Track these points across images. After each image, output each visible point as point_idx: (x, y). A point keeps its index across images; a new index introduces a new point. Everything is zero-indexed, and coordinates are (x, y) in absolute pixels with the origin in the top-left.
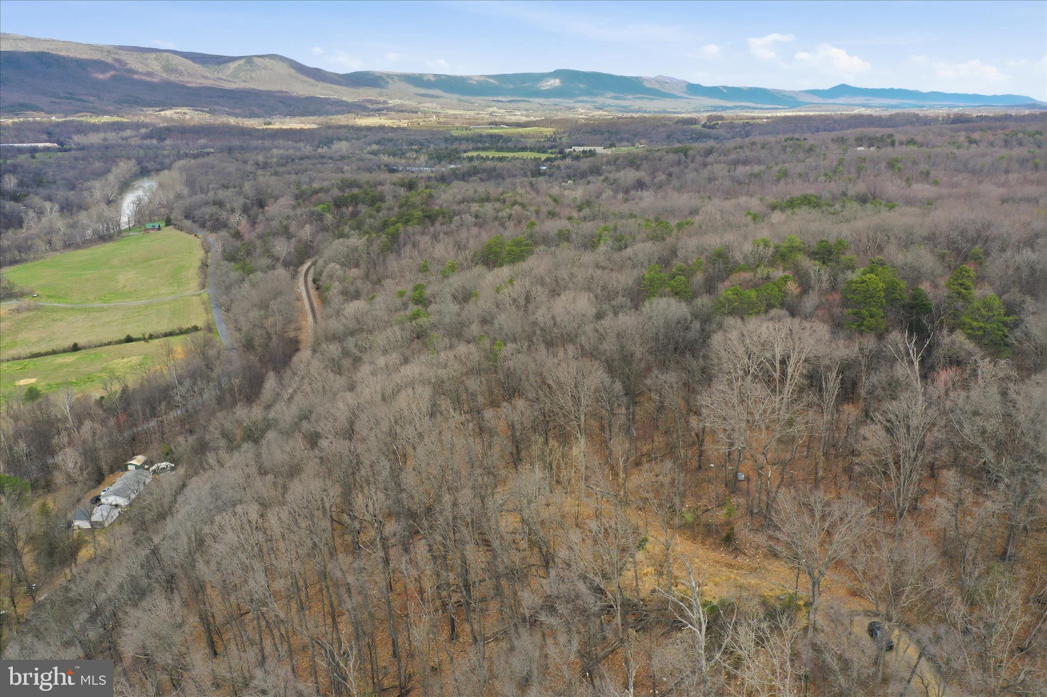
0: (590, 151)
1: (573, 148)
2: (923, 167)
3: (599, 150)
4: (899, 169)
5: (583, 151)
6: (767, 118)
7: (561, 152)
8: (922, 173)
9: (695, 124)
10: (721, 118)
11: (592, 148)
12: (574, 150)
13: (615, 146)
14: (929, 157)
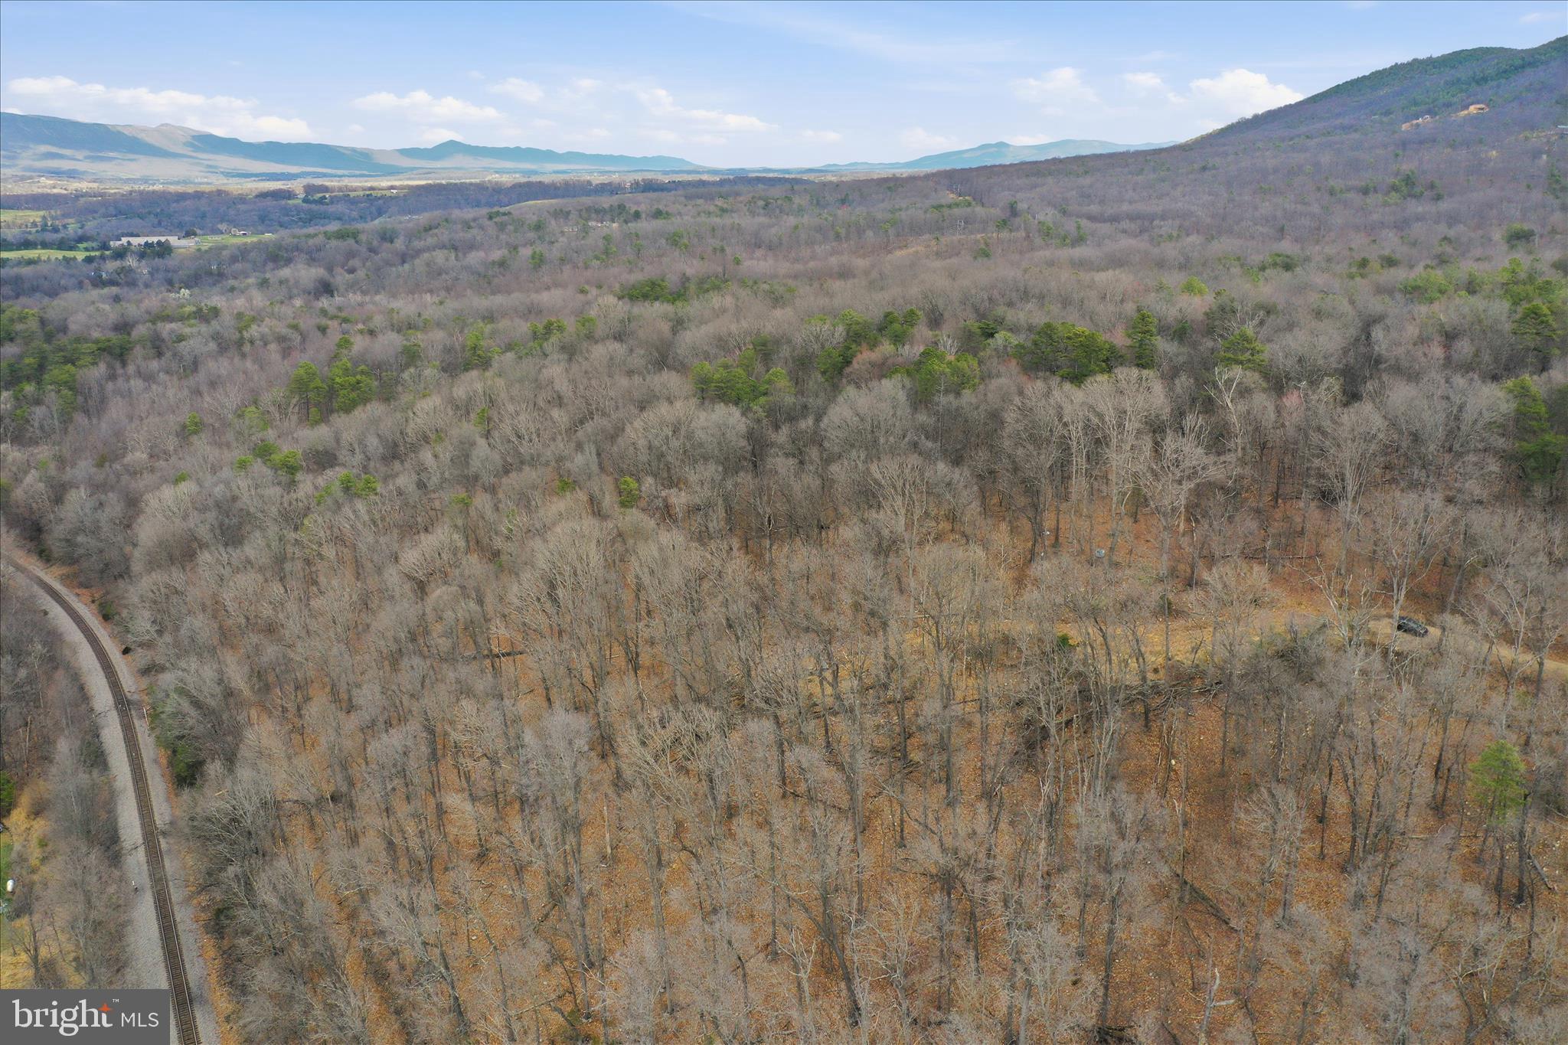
0: (159, 243)
1: (124, 240)
2: (716, 243)
3: (173, 240)
4: (686, 247)
5: (146, 243)
6: (402, 188)
7: (105, 246)
8: (715, 249)
9: (289, 198)
10: (326, 189)
11: (163, 239)
12: (129, 243)
13: (195, 234)
14: (713, 230)
